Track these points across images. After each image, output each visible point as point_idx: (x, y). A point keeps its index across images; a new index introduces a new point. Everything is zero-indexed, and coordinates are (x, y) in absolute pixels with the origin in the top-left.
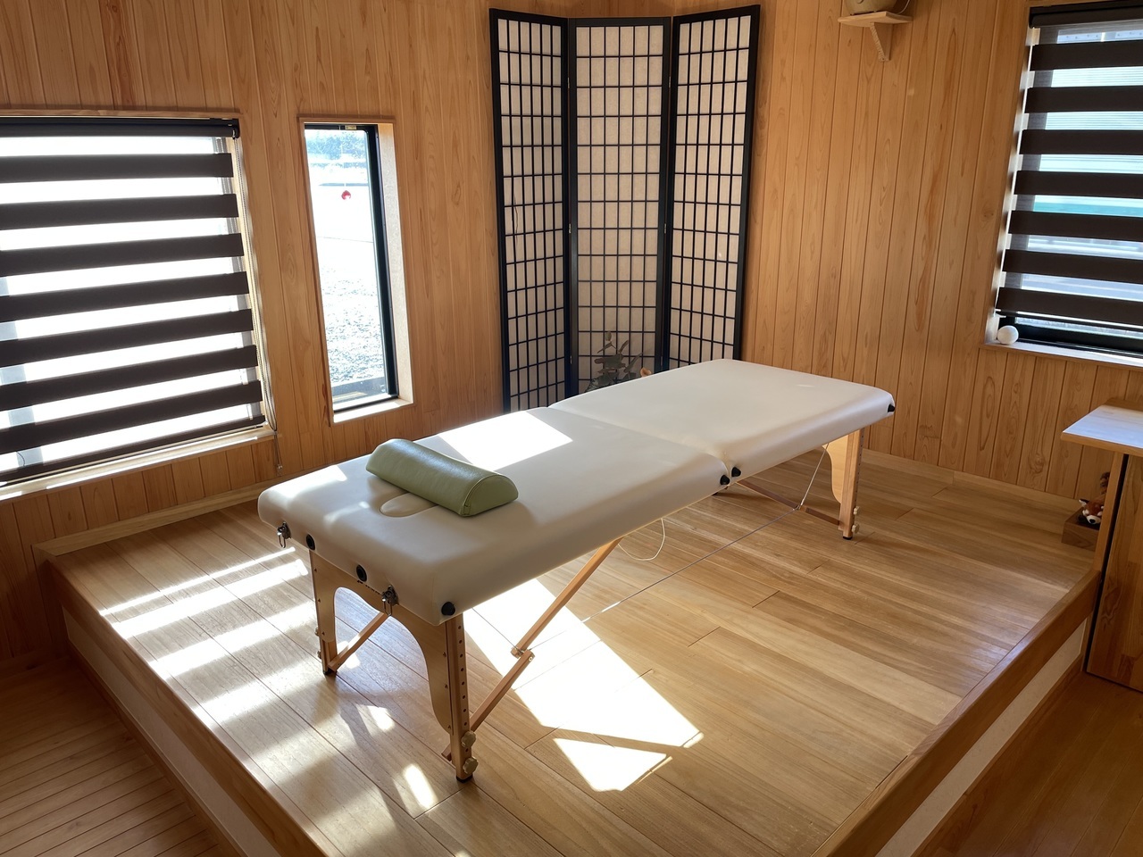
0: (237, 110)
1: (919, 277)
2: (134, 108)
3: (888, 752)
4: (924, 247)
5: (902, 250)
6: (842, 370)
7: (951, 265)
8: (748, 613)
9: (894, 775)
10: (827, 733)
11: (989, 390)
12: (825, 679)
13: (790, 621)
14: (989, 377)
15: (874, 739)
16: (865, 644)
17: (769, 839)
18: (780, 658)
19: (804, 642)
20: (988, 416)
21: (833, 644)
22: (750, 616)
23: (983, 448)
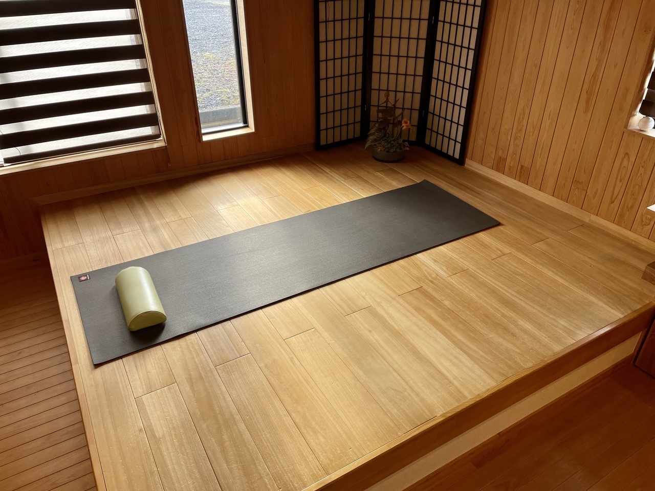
1: (592, 74)
3: (426, 411)
4: (599, 50)
5: (583, 52)
6: (531, 134)
7: (615, 66)
8: (394, 299)
9: (420, 427)
10: (395, 390)
11: (625, 163)
12: (416, 353)
13: (417, 309)
14: (627, 153)
15: (422, 400)
16: (455, 333)
17: (320, 453)
18: (397, 334)
19: (417, 326)
20: (621, 181)
21: (435, 330)
22: (394, 302)
23: (613, 202)
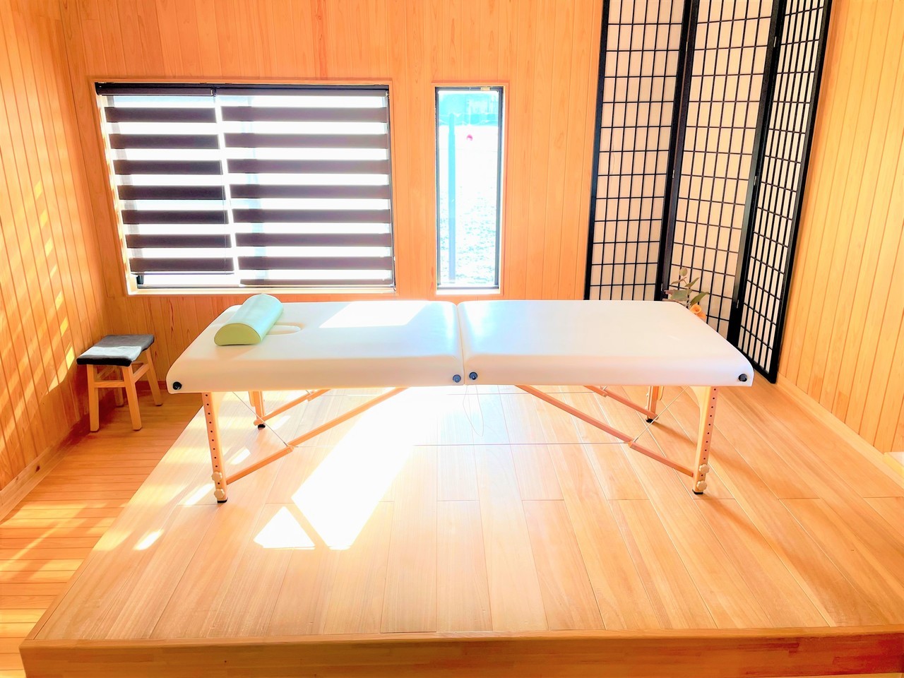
0: (391, 79)
2: (327, 79)
